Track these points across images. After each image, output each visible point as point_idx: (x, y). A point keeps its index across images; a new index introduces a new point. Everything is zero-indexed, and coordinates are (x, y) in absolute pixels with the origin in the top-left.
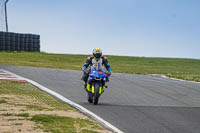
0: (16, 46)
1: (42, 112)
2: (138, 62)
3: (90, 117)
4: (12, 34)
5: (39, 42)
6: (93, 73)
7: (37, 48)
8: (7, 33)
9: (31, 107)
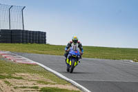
0: (30, 40)
1: (48, 86)
2: (114, 51)
3: (81, 89)
4: (27, 31)
5: (45, 37)
6: (72, 52)
7: (44, 42)
8: (23, 31)
9: (40, 82)
